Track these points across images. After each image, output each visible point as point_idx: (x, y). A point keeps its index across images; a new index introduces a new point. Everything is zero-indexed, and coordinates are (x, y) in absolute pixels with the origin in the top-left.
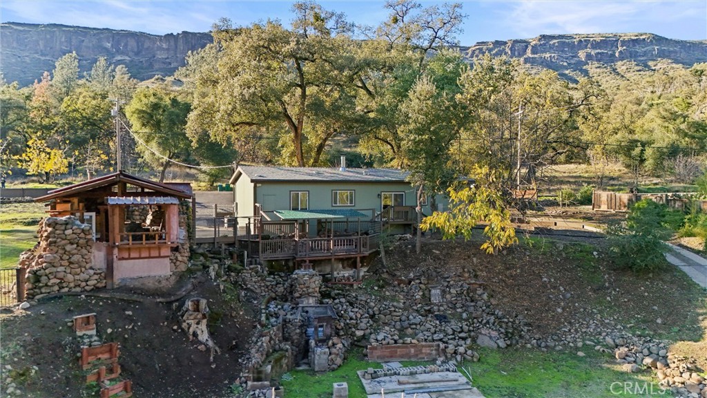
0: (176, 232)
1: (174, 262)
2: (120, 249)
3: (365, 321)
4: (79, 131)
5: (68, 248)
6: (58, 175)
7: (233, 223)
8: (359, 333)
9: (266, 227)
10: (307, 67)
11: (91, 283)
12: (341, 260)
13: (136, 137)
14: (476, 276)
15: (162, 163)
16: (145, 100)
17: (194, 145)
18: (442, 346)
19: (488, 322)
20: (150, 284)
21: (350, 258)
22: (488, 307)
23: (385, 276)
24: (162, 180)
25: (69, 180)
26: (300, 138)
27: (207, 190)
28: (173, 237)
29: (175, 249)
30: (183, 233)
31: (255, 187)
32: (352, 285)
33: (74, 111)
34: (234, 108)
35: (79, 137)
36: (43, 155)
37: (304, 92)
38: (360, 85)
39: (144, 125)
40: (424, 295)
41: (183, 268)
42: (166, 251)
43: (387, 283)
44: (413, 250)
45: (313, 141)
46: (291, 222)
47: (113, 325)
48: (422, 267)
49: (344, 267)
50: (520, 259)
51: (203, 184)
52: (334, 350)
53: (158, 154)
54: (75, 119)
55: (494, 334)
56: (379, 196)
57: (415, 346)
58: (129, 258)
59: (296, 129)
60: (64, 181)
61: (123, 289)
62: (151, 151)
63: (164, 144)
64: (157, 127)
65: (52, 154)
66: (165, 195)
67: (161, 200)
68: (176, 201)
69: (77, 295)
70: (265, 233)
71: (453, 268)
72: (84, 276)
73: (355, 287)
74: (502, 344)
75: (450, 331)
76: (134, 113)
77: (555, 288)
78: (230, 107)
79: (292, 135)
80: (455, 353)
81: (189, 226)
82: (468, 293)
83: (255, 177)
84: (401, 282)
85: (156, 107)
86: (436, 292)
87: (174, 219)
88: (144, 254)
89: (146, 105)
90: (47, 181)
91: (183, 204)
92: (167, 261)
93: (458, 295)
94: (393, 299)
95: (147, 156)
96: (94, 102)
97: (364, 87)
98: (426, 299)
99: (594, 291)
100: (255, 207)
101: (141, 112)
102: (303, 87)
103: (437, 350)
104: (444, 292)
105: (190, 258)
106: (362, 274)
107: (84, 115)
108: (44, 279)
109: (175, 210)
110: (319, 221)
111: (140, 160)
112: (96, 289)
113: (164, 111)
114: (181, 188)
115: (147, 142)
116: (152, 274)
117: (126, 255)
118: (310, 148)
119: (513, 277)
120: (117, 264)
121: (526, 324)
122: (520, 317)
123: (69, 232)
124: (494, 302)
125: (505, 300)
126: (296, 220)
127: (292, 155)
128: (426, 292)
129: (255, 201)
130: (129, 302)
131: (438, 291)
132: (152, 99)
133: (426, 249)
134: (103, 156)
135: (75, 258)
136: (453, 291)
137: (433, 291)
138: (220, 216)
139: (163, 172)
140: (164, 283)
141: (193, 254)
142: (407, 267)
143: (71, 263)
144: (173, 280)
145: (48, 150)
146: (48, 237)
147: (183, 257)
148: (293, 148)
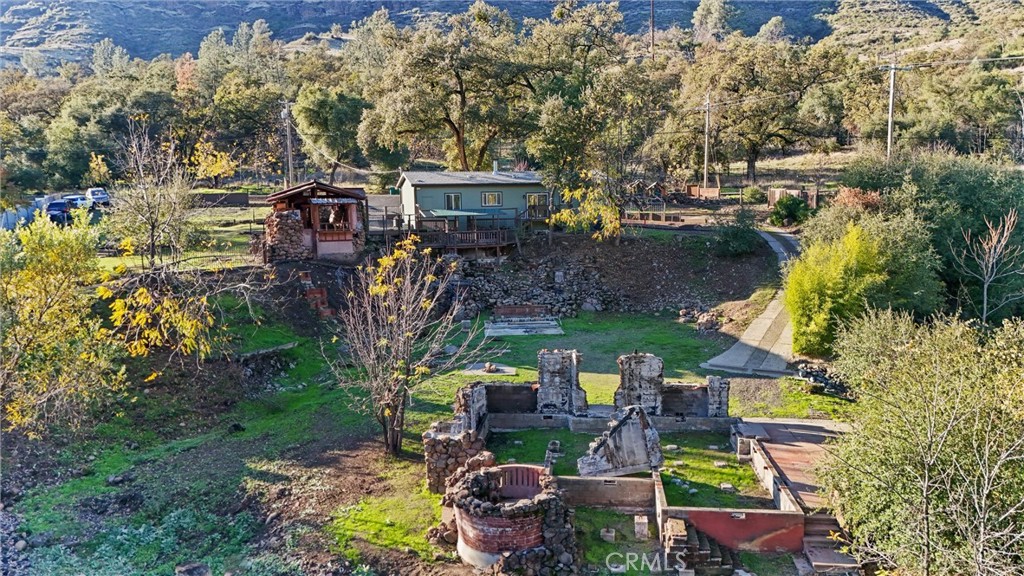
0: (356, 224)
1: (355, 244)
2: (320, 235)
3: (498, 293)
4: (232, 125)
5: (290, 231)
6: (226, 180)
7: (400, 222)
8: (491, 301)
9: (424, 223)
10: (468, 75)
11: (305, 255)
12: (484, 249)
13: (303, 137)
14: (595, 262)
15: (331, 165)
16: (311, 98)
17: (365, 152)
18: (549, 306)
19: (592, 294)
20: (341, 258)
21: (492, 248)
22: (597, 284)
23: (521, 262)
24: (331, 183)
25: (236, 184)
26: (462, 143)
27: (379, 193)
28: (354, 227)
29: (356, 236)
30: (360, 225)
31: (415, 190)
32: (492, 269)
33: (228, 103)
34: (397, 121)
35: (232, 132)
36: (211, 157)
37: (463, 98)
38: (525, 83)
39: (311, 124)
40: (548, 275)
41: (361, 249)
42: (349, 237)
43: (521, 268)
44: (547, 243)
45: (477, 144)
46: (442, 219)
47: (320, 279)
48: (553, 255)
49: (487, 255)
50: (638, 248)
51: (374, 187)
52: (468, 307)
53: (327, 156)
54: (228, 112)
55: (595, 301)
56: (524, 197)
57: (529, 307)
58: (326, 241)
59: (458, 133)
60: (231, 185)
61: (324, 259)
62: (319, 152)
63: (332, 144)
64: (324, 124)
65: (219, 156)
66: (347, 197)
67: (345, 201)
68: (355, 201)
69: (296, 261)
70: (424, 228)
71: (577, 255)
72: (300, 250)
73: (495, 270)
74: (599, 308)
75: (561, 299)
76: (301, 111)
77: (661, 271)
78: (394, 121)
79: (455, 139)
80: (559, 312)
81: (364, 220)
82: (583, 274)
83: (416, 182)
84: (533, 266)
85: (322, 104)
86: (559, 274)
87: (354, 215)
88: (336, 238)
89: (313, 102)
90: (216, 186)
91: (359, 204)
92: (350, 243)
93: (576, 275)
94: (525, 278)
95: (315, 158)
96: (248, 92)
97: (530, 86)
98: (550, 278)
99: (695, 273)
100: (416, 207)
101: (307, 110)
102: (462, 93)
103: (546, 310)
104: (565, 274)
105: (366, 244)
106: (502, 261)
107: (239, 106)
108: (277, 250)
109: (354, 207)
110: (468, 217)
111: (307, 162)
112: (308, 259)
113: (331, 108)
114: (357, 192)
115: (315, 142)
116: (342, 252)
117: (323, 239)
118: (473, 152)
119: (628, 263)
120: (319, 244)
121: (624, 296)
122: (621, 291)
123: (290, 221)
124: (603, 280)
125: (615, 279)
126: (446, 217)
127: (456, 158)
128: (551, 274)
129: (416, 203)
130: (328, 267)
131: (561, 273)
132: (318, 96)
133: (557, 242)
134: (270, 158)
135: (294, 238)
136: (571, 272)
137: (557, 273)
138: (390, 217)
139: (332, 174)
140: (349, 258)
141: (368, 242)
142: (539, 255)
143: (292, 241)
144: (355, 256)
145: (216, 153)
146: (277, 226)
147: (361, 241)
148: (456, 151)
